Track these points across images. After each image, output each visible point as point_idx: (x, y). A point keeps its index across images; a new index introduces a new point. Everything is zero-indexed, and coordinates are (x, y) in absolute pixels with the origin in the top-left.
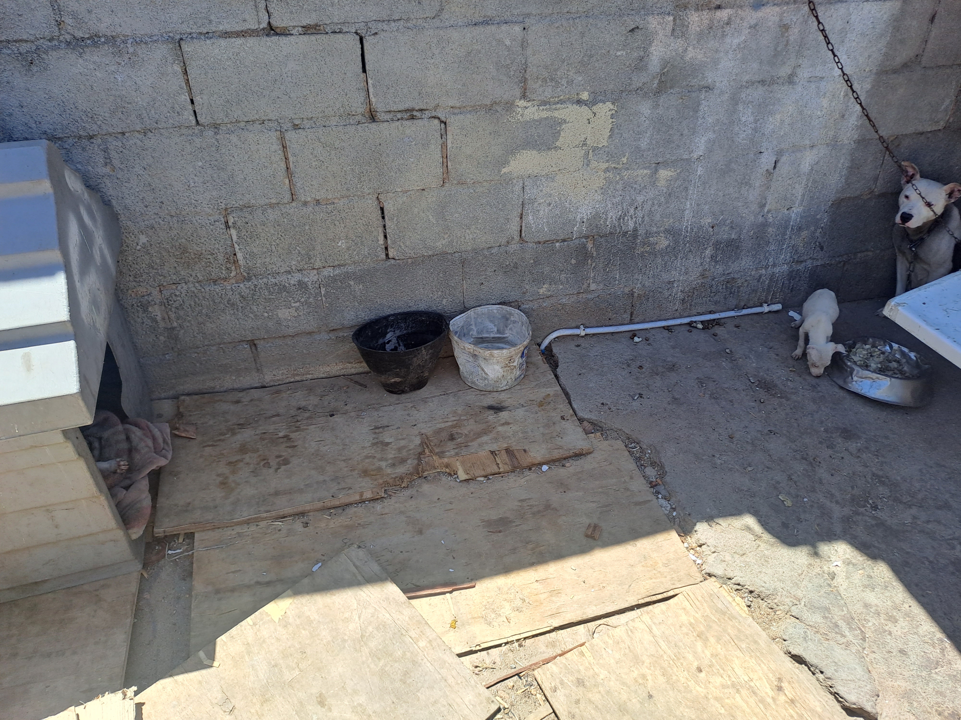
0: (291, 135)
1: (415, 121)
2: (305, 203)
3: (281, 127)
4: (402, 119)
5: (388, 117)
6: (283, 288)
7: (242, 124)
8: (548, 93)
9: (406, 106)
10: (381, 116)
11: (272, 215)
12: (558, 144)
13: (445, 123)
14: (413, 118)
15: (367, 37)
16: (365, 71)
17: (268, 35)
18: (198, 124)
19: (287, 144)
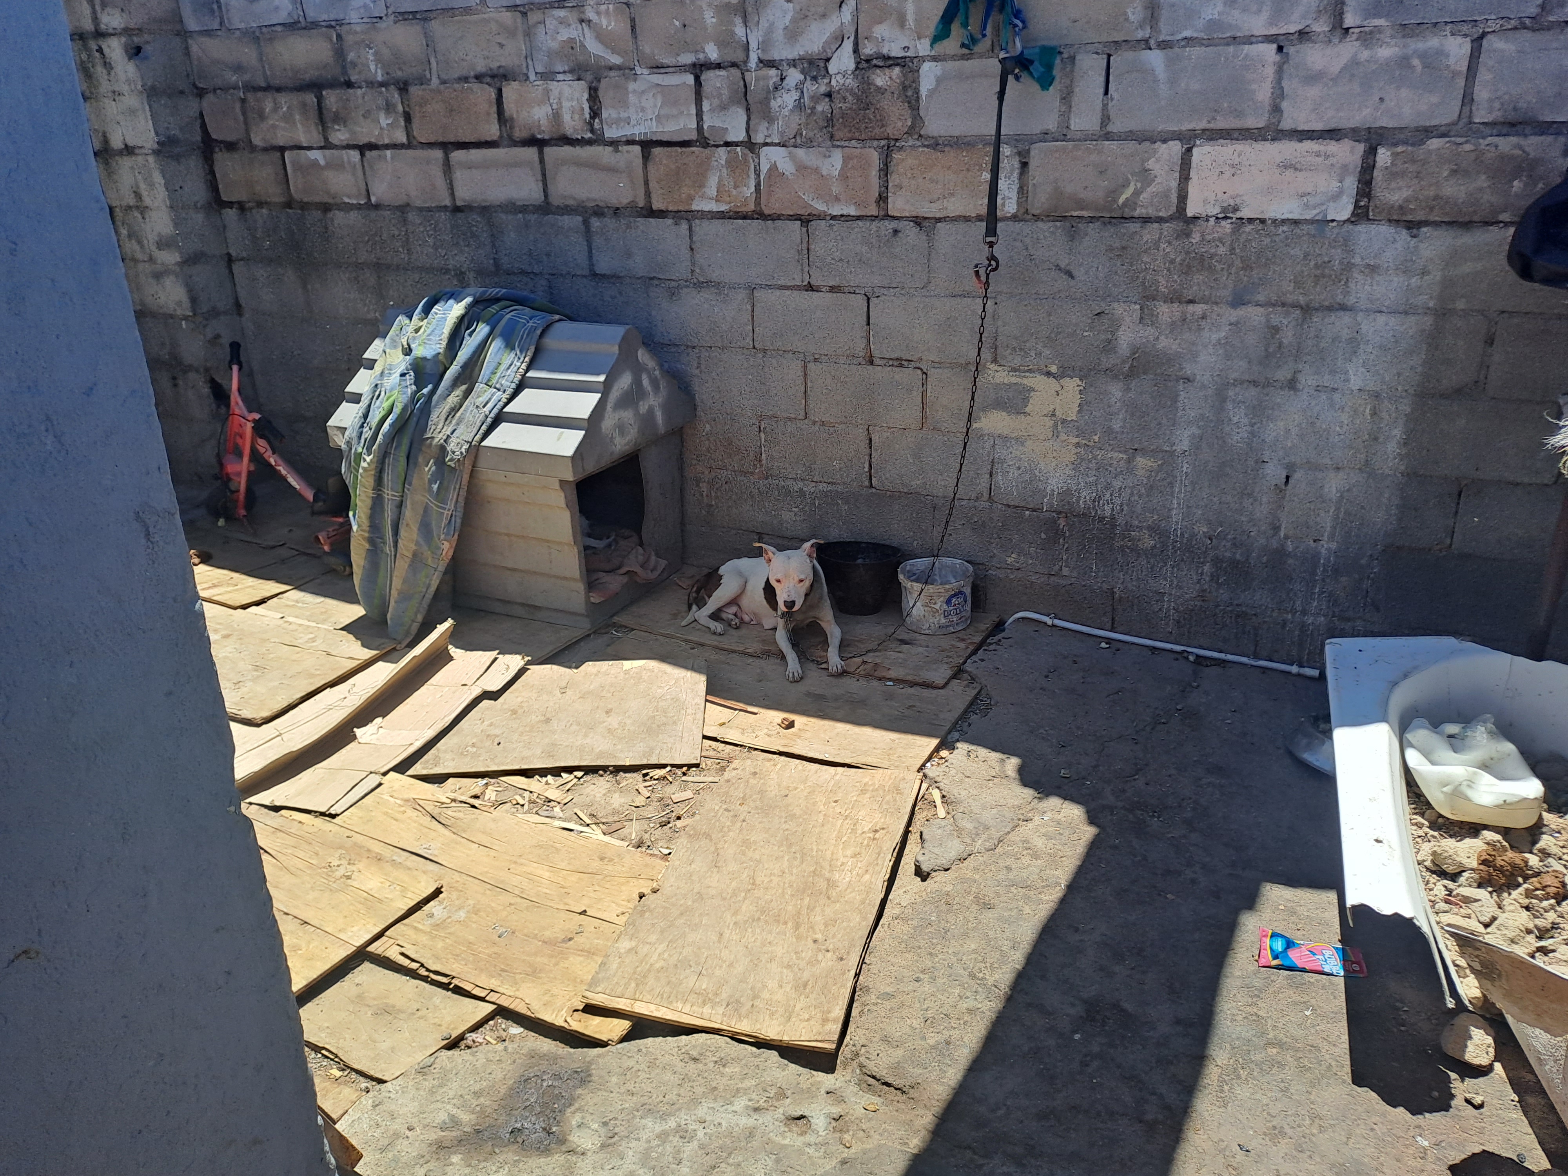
0: (811, 366)
1: (903, 369)
2: (814, 423)
3: (805, 358)
4: (892, 365)
5: (882, 362)
6: (788, 493)
7: (781, 352)
8: (1017, 361)
9: (896, 355)
10: (877, 361)
11: (791, 427)
12: (1027, 410)
13: (926, 374)
14: (901, 366)
15: (872, 299)
16: (868, 324)
17: (807, 290)
18: (754, 347)
19: (808, 372)
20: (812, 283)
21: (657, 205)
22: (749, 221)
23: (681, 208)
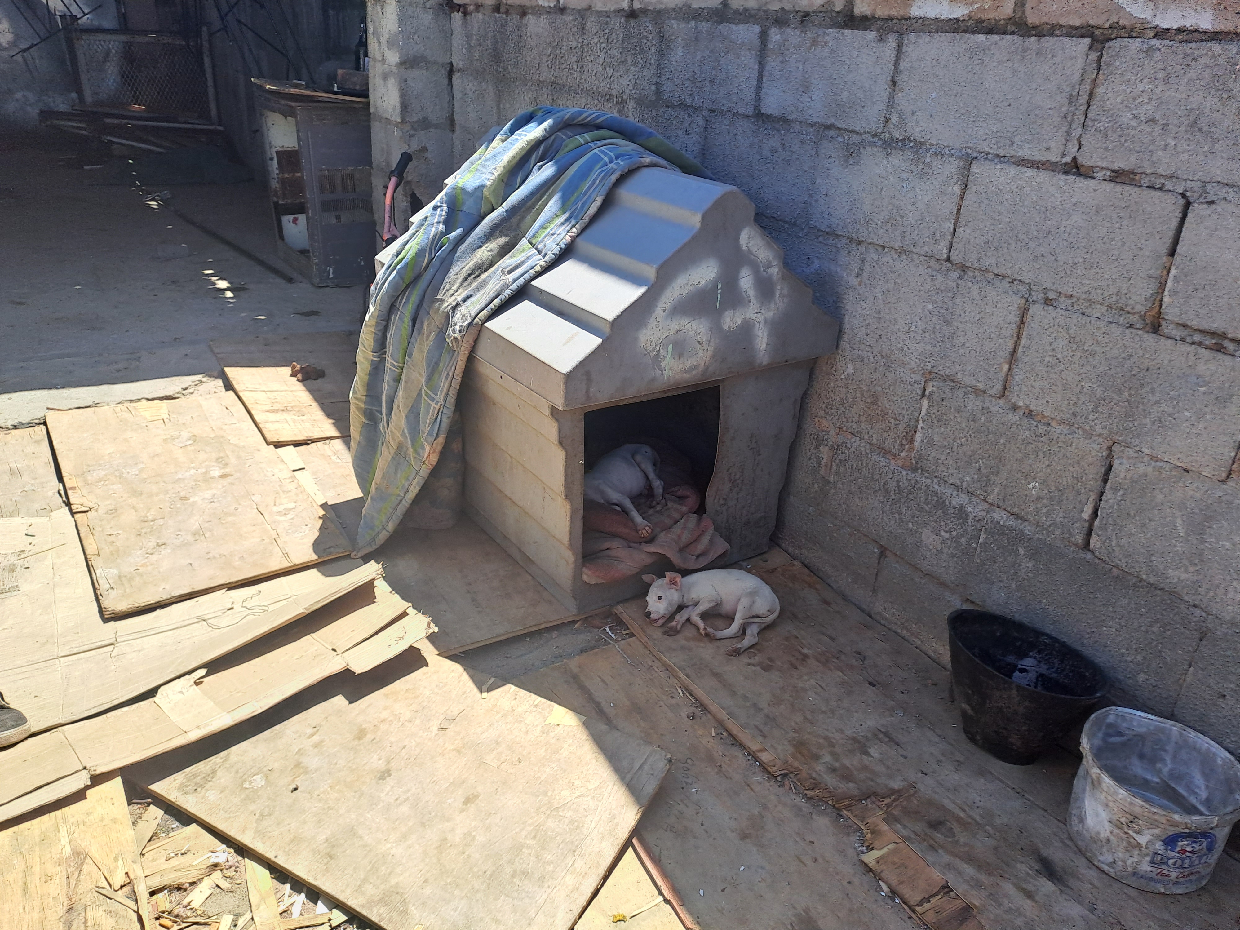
0: (1037, 310)
1: (1220, 356)
2: (1015, 408)
3: (1030, 294)
4: (1200, 344)
5: (1178, 333)
6: (941, 504)
7: (991, 276)
9: (1214, 326)
10: (1167, 328)
11: (973, 404)
14: (1219, 349)
15: (1196, 205)
16: (1172, 253)
17: (1066, 173)
18: (948, 259)
19: (1028, 319)
20: (1080, 160)
21: (861, 7)
22: (996, 37)
23: (894, 13)
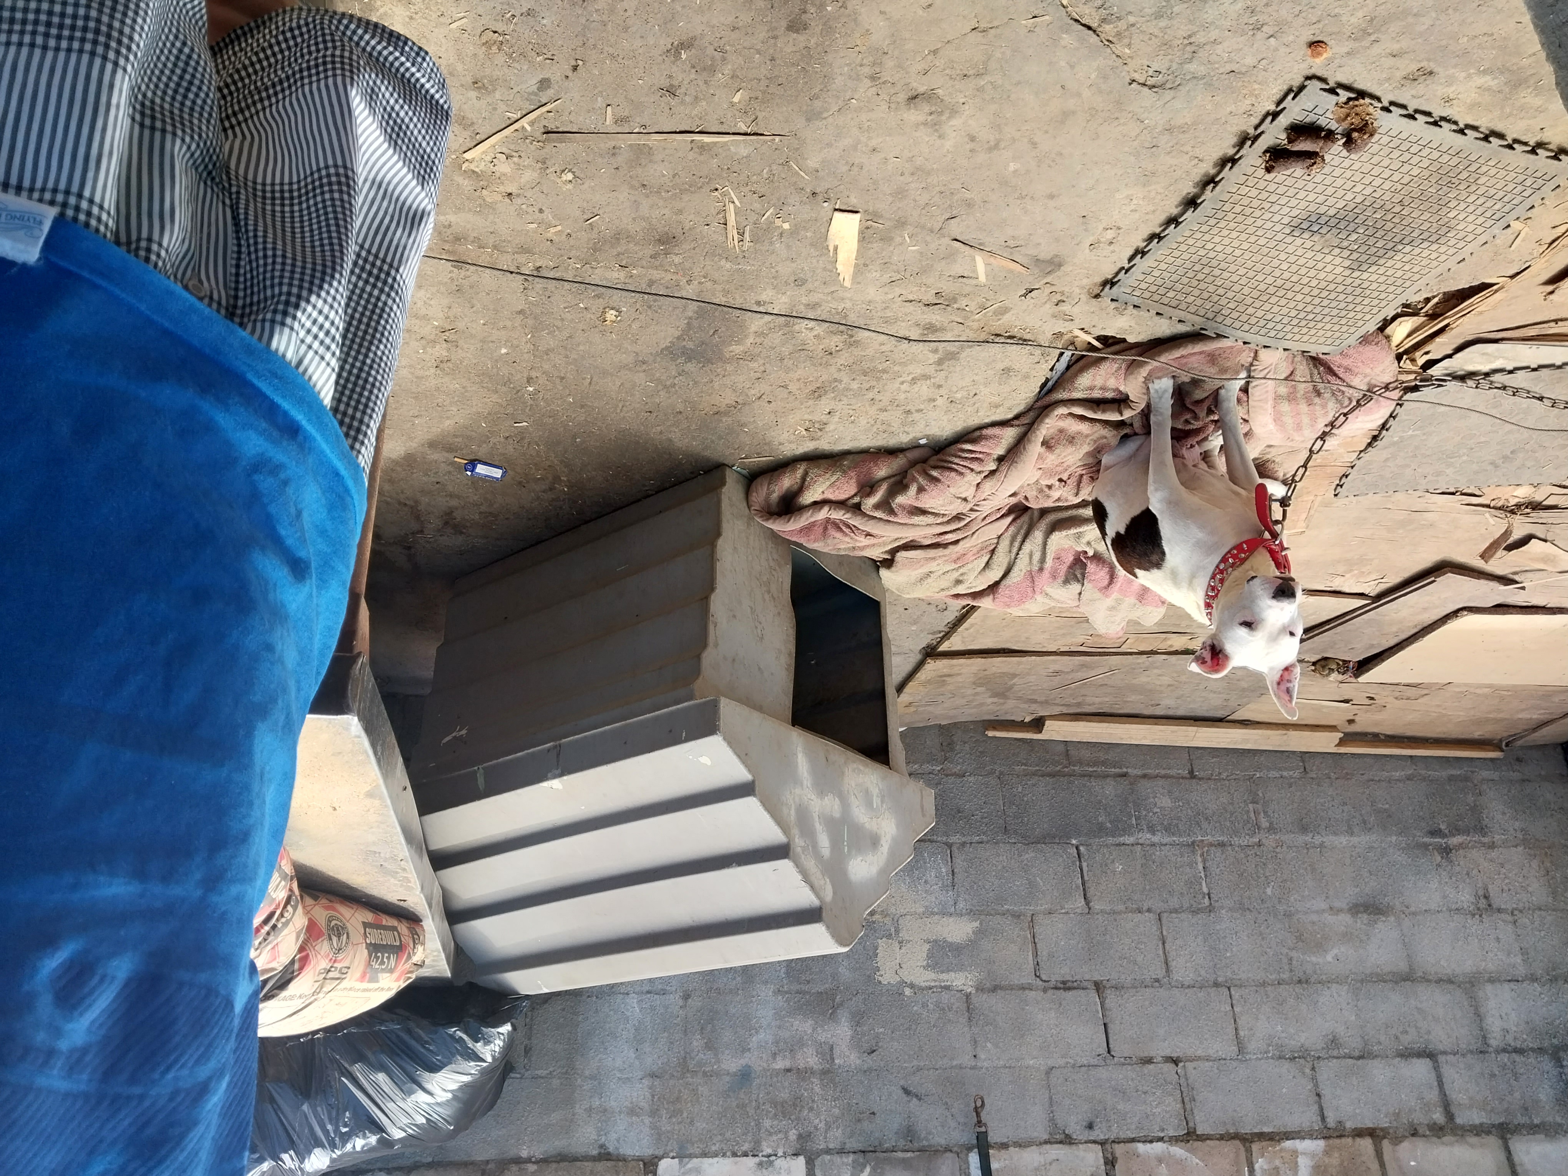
1: (1062, 979)
3: (1169, 981)
4: (1073, 982)
6: (1167, 829)
7: (1197, 985)
9: (1071, 993)
10: (1091, 985)
13: (1036, 976)
15: (1105, 1052)
16: (1105, 1024)
18: (1229, 989)
19: (1164, 966)
20: (1174, 1066)
21: (1366, 1143)
22: (1256, 1131)
23: (1337, 1141)
